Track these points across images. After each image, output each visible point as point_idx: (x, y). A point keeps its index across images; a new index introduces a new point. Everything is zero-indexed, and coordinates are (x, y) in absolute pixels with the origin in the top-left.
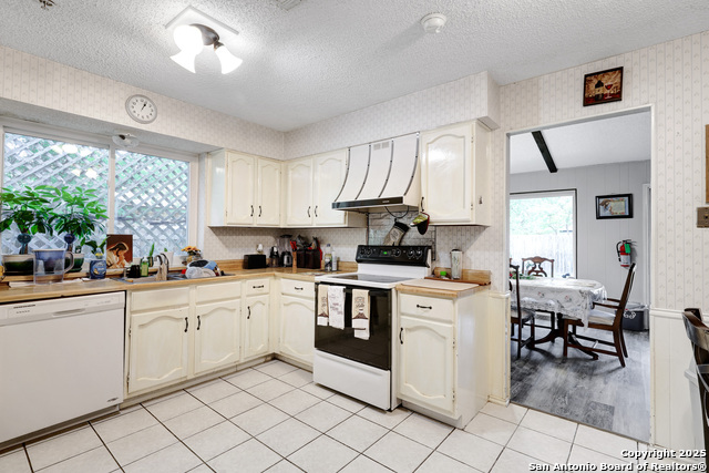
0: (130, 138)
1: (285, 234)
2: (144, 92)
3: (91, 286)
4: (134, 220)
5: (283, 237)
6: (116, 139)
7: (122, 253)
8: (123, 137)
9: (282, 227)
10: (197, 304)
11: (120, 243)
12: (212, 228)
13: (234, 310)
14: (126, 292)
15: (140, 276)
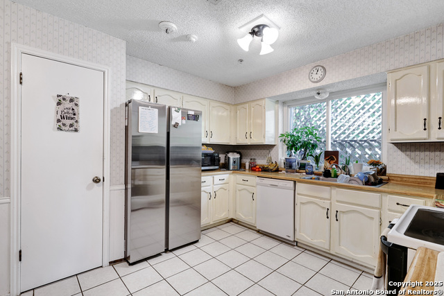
7: (332, 162)
8: (319, 94)
11: (332, 156)
13: (372, 218)
14: (295, 182)
15: (331, 177)
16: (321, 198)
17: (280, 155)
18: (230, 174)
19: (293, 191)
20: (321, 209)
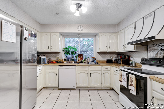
0: (80, 35)
1: (119, 54)
2: (81, 25)
3: (74, 64)
4: (88, 51)
5: (118, 55)
6: (78, 36)
7: (81, 58)
8: (79, 35)
9: (117, 52)
10: (90, 70)
11: (81, 56)
12: (98, 53)
13: (100, 73)
14: (76, 66)
15: (83, 63)
16: (85, 70)
17: (63, 56)
18: (43, 66)
19: (75, 69)
20: (85, 74)
